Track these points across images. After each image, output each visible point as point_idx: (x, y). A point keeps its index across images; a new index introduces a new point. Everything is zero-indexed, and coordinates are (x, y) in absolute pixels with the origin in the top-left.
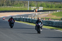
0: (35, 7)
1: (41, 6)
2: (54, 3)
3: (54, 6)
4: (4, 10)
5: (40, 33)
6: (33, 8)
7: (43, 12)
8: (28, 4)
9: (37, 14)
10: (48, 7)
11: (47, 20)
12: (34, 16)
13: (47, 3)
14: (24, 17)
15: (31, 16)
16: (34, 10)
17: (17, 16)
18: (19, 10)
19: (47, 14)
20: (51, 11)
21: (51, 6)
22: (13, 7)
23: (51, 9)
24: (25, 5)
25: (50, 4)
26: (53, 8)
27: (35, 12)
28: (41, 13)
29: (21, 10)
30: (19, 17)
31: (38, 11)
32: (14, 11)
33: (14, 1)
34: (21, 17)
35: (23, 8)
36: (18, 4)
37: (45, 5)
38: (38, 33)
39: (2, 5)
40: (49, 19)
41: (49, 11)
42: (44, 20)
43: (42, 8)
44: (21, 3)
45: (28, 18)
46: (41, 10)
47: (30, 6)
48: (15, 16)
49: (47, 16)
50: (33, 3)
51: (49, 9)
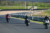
0: (31, 7)
1: (36, 5)
2: (46, 3)
3: (46, 5)
4: (6, 9)
5: (28, 26)
6: (29, 8)
7: (37, 10)
8: (25, 4)
9: (32, 12)
10: (41, 6)
11: (41, 17)
12: (30, 14)
13: (40, 3)
14: (22, 15)
15: (28, 14)
16: (30, 9)
17: (16, 14)
18: (18, 9)
19: (41, 12)
20: (44, 9)
21: (44, 5)
22: (13, 6)
23: (44, 8)
24: (23, 5)
25: (43, 4)
26: (46, 7)
27: (31, 10)
28: (35, 11)
29: (19, 8)
30: (18, 15)
31: (34, 10)
32: (14, 9)
33: (14, 2)
34: (20, 14)
35: (21, 7)
36: (17, 4)
37: (39, 5)
38: (27, 26)
39: (4, 5)
40: (42, 16)
41: (42, 9)
42: (38, 17)
43: (36, 7)
44: (19, 3)
45: (25, 15)
46: (36, 8)
47: (27, 5)
48: (15, 14)
49: (41, 13)
50: (29, 3)
51: (42, 8)
